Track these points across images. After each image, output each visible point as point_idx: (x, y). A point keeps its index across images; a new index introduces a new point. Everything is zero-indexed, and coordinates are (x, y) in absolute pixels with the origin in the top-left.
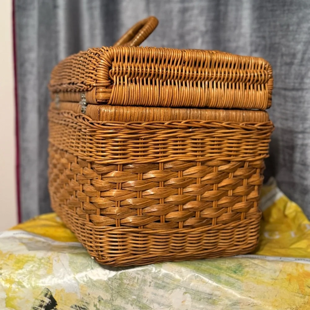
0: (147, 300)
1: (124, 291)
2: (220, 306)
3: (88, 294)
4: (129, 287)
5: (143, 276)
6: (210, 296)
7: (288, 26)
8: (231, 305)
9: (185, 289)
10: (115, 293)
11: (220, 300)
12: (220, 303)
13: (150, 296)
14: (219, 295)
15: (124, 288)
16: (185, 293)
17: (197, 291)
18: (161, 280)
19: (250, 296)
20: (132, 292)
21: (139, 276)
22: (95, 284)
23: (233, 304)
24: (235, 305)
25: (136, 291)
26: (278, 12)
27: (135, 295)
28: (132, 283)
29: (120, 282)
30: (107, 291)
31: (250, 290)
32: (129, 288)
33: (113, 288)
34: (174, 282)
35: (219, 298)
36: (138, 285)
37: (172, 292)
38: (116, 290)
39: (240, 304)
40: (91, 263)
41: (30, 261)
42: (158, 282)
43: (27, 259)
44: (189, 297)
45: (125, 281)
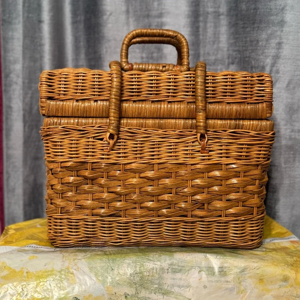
0: (168, 286)
1: (146, 283)
2: (231, 275)
3: (114, 294)
4: (150, 278)
5: (160, 265)
6: (221, 269)
7: (258, 41)
8: (240, 272)
9: (199, 268)
10: (138, 287)
11: (230, 271)
12: (231, 273)
13: (169, 282)
14: (229, 267)
15: (145, 280)
16: (200, 271)
17: (209, 268)
18: (176, 265)
19: (253, 261)
20: (154, 282)
21: (157, 266)
22: (119, 282)
23: (241, 271)
24: (243, 272)
25: (157, 280)
26: (248, 29)
27: (156, 284)
28: (152, 274)
29: (141, 275)
30: (131, 286)
32: (150, 279)
33: (136, 282)
34: (188, 264)
35: (229, 269)
36: (157, 274)
37: (188, 273)
38: (138, 283)
39: (247, 270)
40: (110, 264)
41: (50, 275)
42: (174, 267)
43: (46, 274)
44: (204, 274)
45: (145, 273)
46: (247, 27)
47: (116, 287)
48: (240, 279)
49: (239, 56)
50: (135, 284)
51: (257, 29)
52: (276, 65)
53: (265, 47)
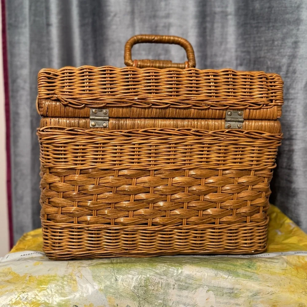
0: (173, 303)
1: (150, 297)
2: (242, 298)
3: (116, 305)
4: (155, 293)
5: (166, 280)
6: (232, 290)
7: (273, 41)
8: (252, 296)
9: (207, 287)
10: (141, 300)
11: (241, 293)
12: (241, 295)
13: (175, 298)
14: (240, 289)
15: (150, 294)
16: (208, 291)
17: (219, 288)
18: (184, 281)
19: (268, 285)
20: (158, 297)
21: (162, 281)
22: (122, 294)
23: (253, 294)
24: (255, 296)
25: (162, 295)
26: (263, 29)
27: (161, 300)
28: (156, 288)
29: (146, 288)
30: (134, 300)
31: (266, 280)
32: (154, 294)
33: (140, 295)
34: (196, 282)
35: (240, 291)
36: (163, 289)
37: (196, 291)
38: (142, 297)
39: (260, 294)
40: (115, 274)
41: (53, 280)
42: (181, 283)
43: (49, 279)
44: (212, 294)
45: (150, 287)
46: (261, 27)
47: (118, 299)
48: (251, 303)
49: (248, 57)
50: (139, 297)
51: (272, 28)
52: (292, 65)
53: (281, 46)
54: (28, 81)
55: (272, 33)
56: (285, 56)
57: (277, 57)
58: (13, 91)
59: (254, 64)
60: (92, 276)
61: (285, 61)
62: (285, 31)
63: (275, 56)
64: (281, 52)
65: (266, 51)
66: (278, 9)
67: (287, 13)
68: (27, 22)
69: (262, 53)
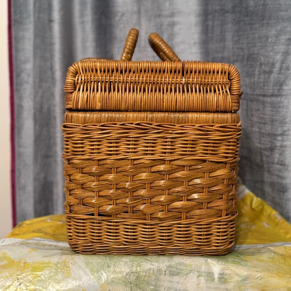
0: (165, 288)
1: (142, 283)
2: (232, 283)
4: (146, 278)
5: (157, 266)
6: (222, 275)
7: (267, 38)
8: (242, 281)
9: (198, 273)
10: (133, 286)
11: (231, 278)
12: (231, 280)
13: (166, 284)
14: (230, 274)
15: (141, 281)
16: (199, 276)
17: (209, 273)
18: (175, 267)
19: (257, 270)
20: (150, 283)
21: (154, 267)
22: (115, 280)
23: (243, 279)
24: (245, 280)
25: (153, 281)
26: (257, 26)
27: (153, 286)
28: (148, 275)
29: (137, 275)
30: (126, 285)
31: (255, 266)
32: (146, 280)
33: (131, 281)
34: (187, 268)
35: (230, 276)
36: (154, 275)
37: (187, 277)
38: (134, 283)
39: (249, 279)
40: (107, 261)
41: (47, 267)
42: (172, 269)
43: (42, 265)
44: (203, 280)
45: (142, 273)
46: (255, 24)
47: (110, 285)
48: (241, 288)
49: (242, 53)
50: (131, 283)
51: (266, 25)
52: (286, 61)
53: (275, 43)
54: (32, 75)
55: (266, 29)
56: (279, 53)
57: (271, 54)
58: (17, 84)
59: (248, 60)
60: (85, 262)
61: (279, 57)
62: (279, 28)
63: (269, 52)
64: (275, 49)
65: (259, 48)
66: (272, 6)
67: (282, 11)
68: (32, 19)
69: (256, 50)
